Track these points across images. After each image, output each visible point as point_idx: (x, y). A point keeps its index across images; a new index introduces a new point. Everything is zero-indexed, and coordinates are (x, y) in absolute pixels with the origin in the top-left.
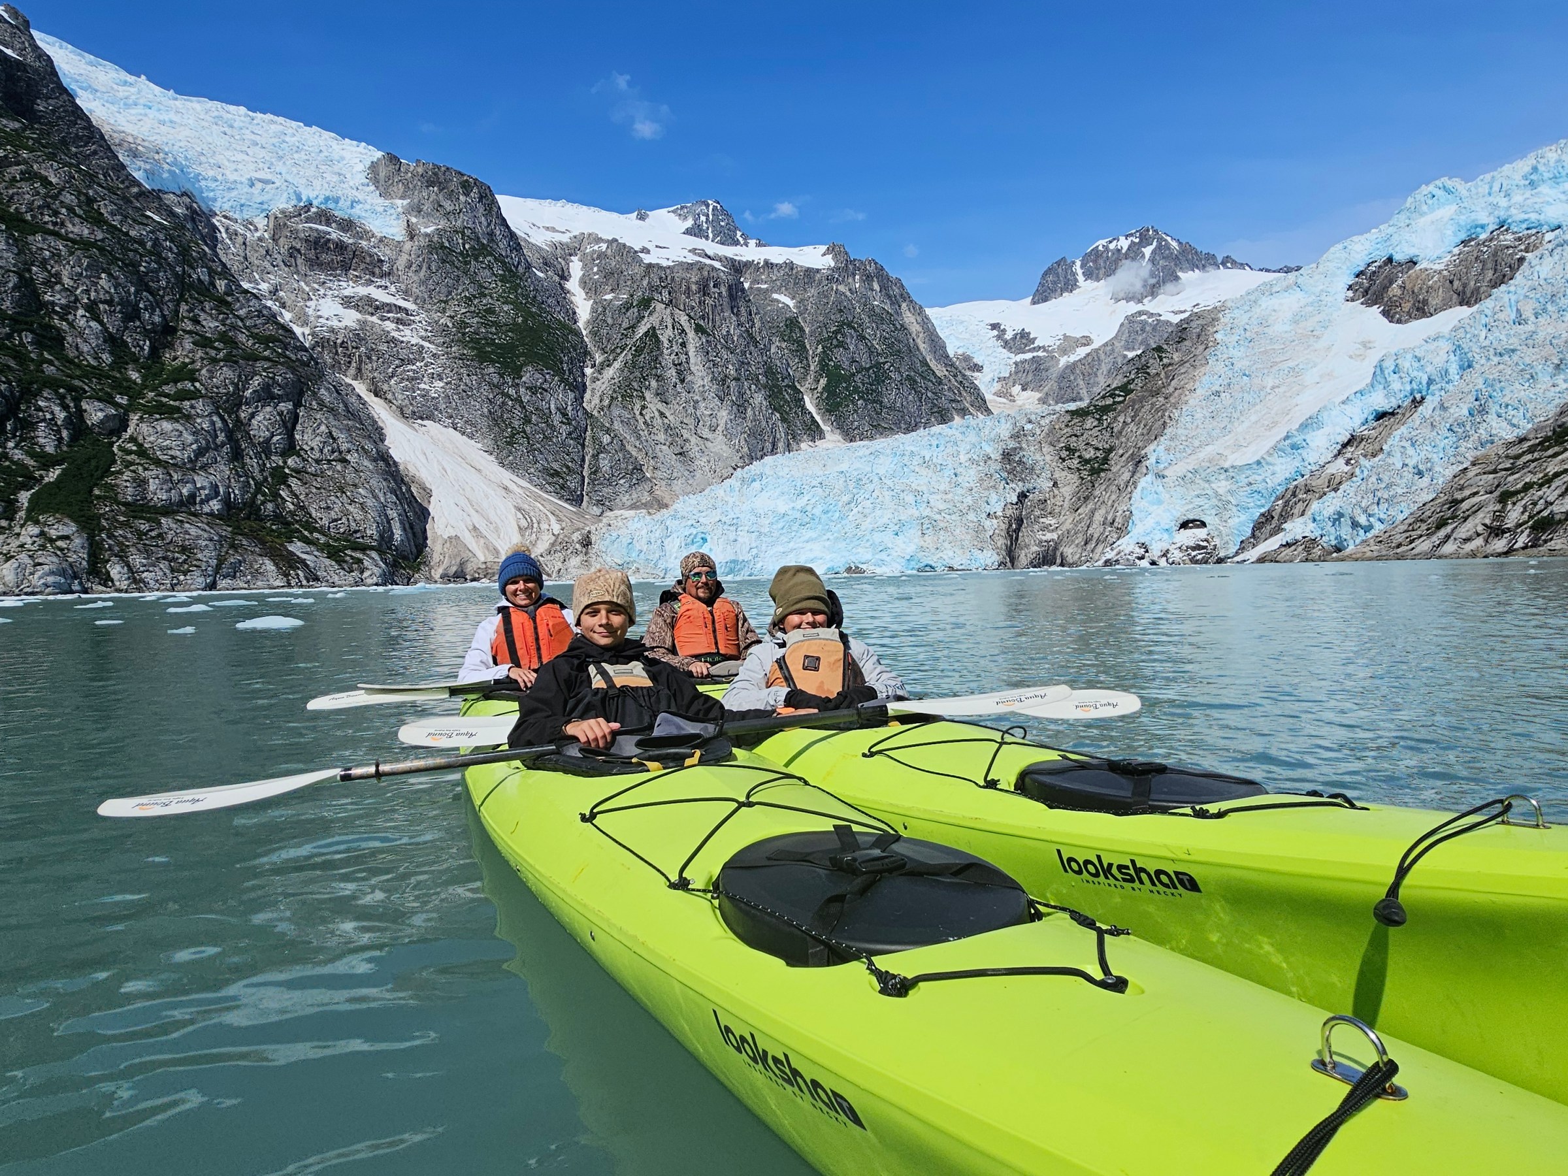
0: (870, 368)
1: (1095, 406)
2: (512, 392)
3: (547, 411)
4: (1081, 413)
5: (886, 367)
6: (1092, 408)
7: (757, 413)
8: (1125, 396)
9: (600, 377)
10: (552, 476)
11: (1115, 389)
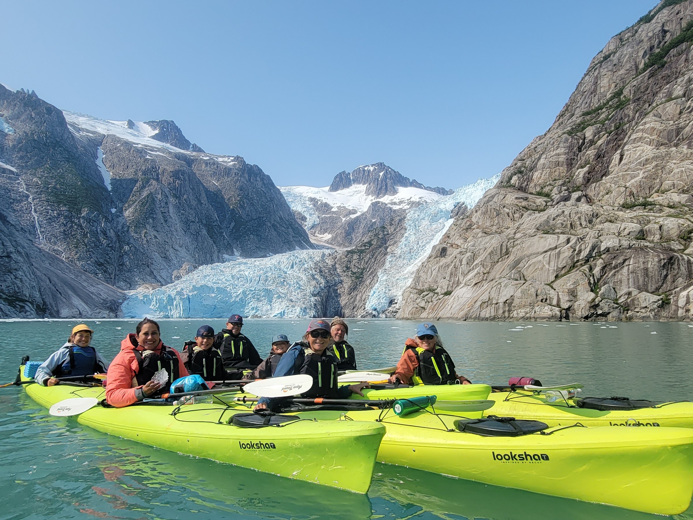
0: (256, 219)
1: (358, 249)
2: (76, 221)
3: (96, 232)
4: (352, 252)
5: (264, 219)
6: (356, 250)
7: (203, 239)
8: (370, 247)
9: (121, 215)
10: (99, 265)
11: (366, 243)
